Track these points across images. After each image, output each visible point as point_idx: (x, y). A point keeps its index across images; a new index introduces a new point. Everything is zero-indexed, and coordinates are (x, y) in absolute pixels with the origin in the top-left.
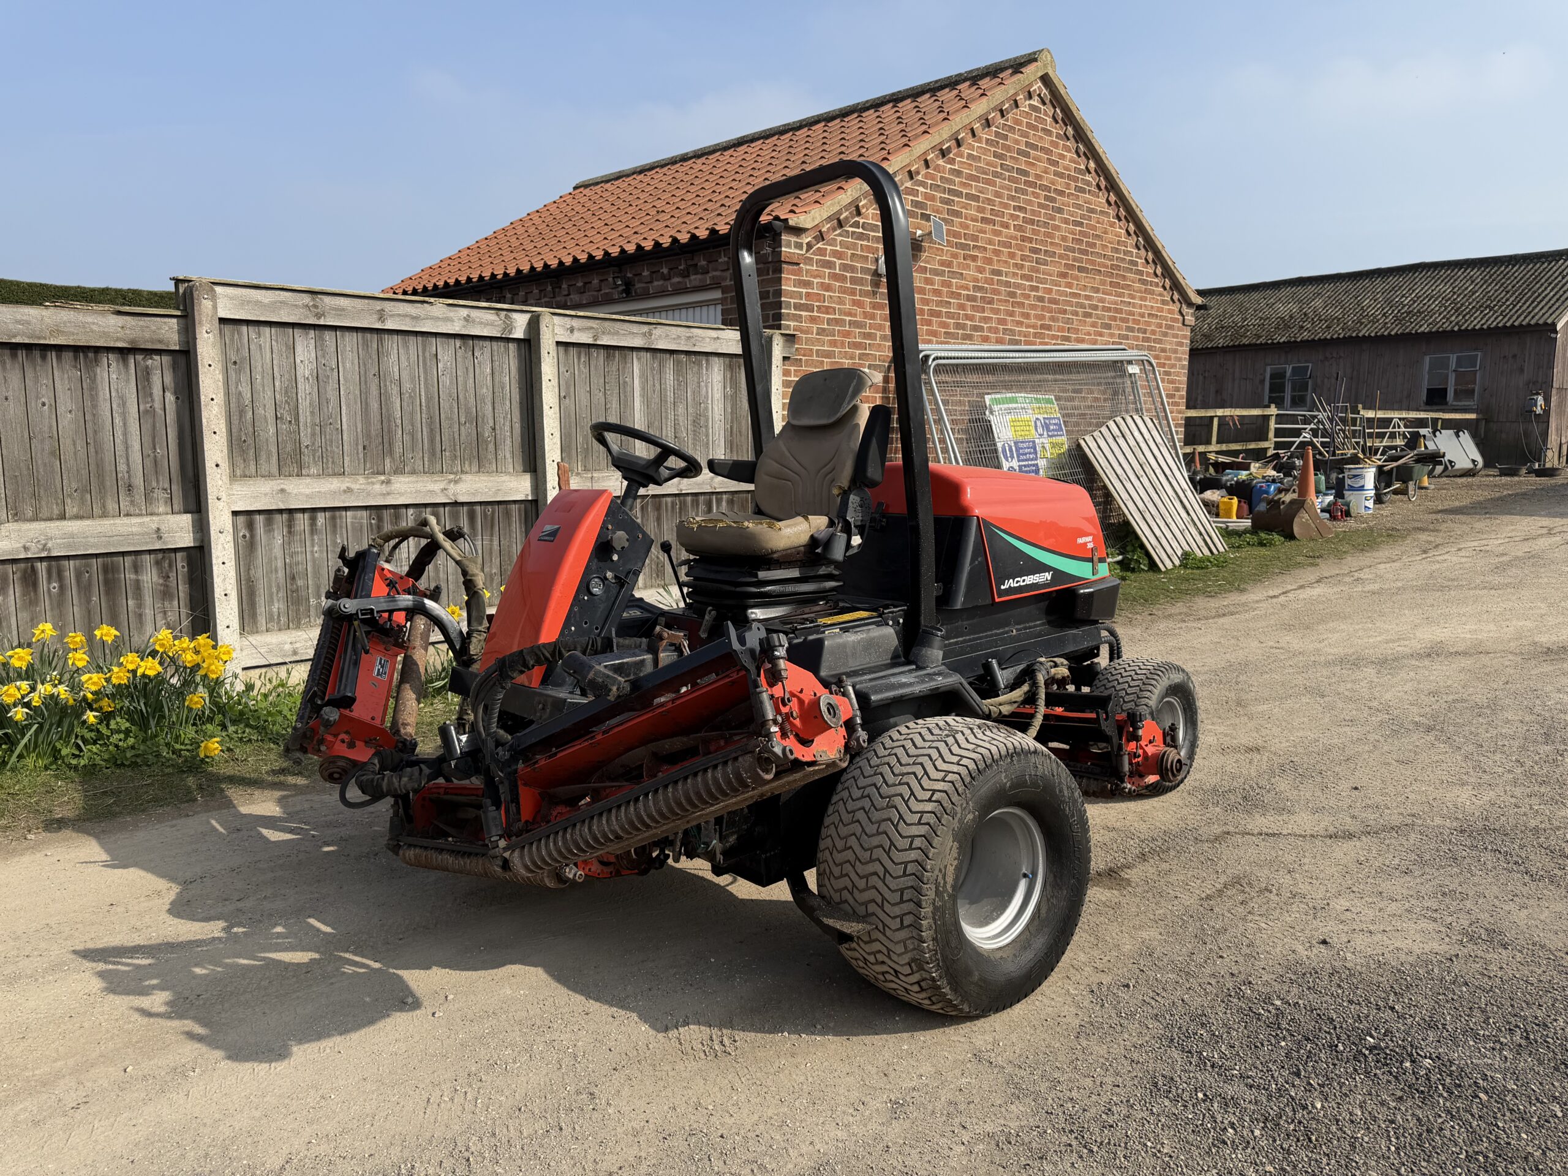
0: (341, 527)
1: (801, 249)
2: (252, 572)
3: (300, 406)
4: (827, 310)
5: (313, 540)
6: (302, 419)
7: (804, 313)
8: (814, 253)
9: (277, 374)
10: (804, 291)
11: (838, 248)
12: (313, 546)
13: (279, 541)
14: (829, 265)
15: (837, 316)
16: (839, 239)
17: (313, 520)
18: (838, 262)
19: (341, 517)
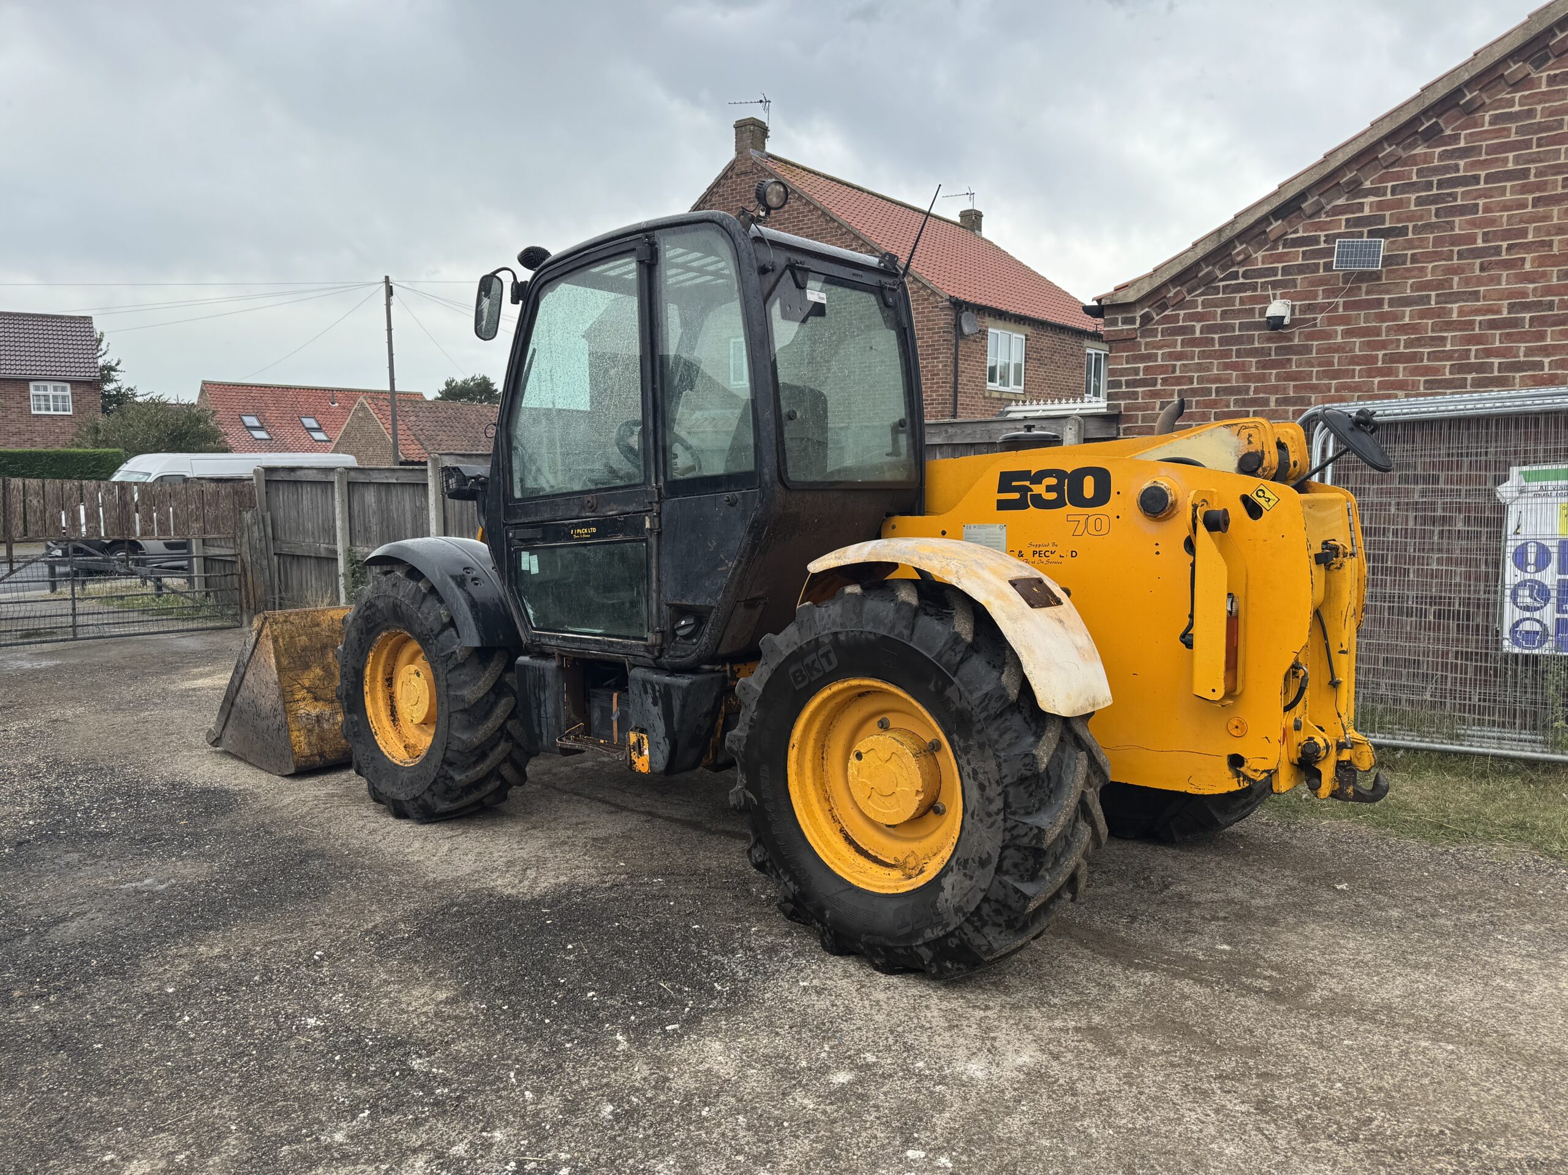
1: (1134, 323)
4: (1178, 381)
7: (1140, 390)
8: (1158, 323)
10: (1141, 366)
11: (1199, 309)
14: (1182, 331)
15: (1195, 385)
16: (1200, 299)
18: (1198, 326)
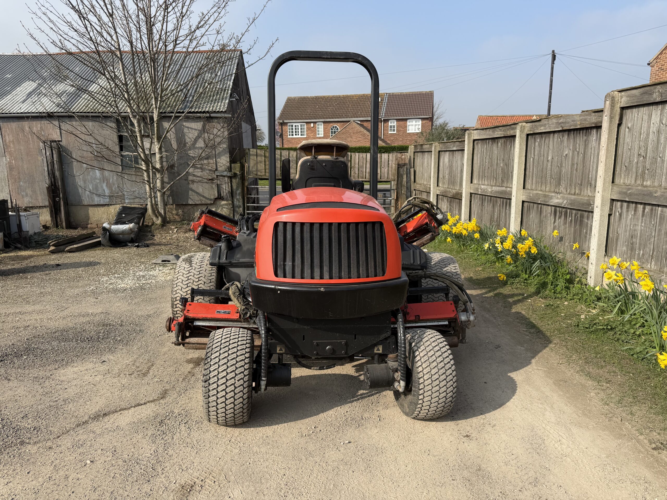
0: (655, 215)
2: (619, 229)
3: (649, 148)
5: (642, 220)
6: (648, 155)
9: (642, 131)
12: (642, 223)
13: (630, 216)
17: (644, 209)
19: (655, 209)
